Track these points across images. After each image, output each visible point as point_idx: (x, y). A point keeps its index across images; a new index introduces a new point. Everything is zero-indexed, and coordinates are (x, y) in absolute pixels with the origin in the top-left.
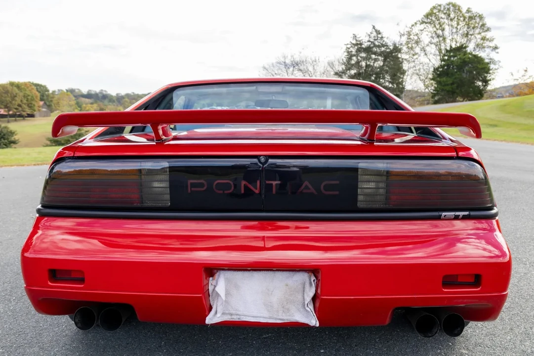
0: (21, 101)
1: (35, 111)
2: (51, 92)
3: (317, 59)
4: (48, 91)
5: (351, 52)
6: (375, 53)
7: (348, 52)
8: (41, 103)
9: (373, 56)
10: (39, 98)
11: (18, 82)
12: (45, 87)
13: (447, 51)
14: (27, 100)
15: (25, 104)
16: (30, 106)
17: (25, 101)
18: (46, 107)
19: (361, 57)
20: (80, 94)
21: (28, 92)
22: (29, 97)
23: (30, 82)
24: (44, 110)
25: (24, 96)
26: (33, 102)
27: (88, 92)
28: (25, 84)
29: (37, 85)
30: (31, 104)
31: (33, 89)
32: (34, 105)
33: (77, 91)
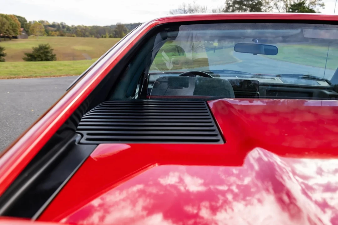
0: (9, 27)
1: (17, 34)
2: (28, 22)
3: (205, 8)
4: (26, 21)
5: (230, 3)
6: (245, 5)
7: (227, 4)
8: (22, 29)
9: (244, 7)
10: (20, 26)
11: (6, 15)
12: (24, 19)
13: (292, 6)
14: (12, 27)
15: (11, 29)
16: (14, 31)
17: (11, 28)
18: (25, 32)
19: (236, 8)
20: (48, 24)
21: (13, 22)
22: (14, 25)
23: (14, 15)
24: (24, 34)
25: (10, 24)
26: (16, 28)
27: (53, 23)
28: (11, 16)
29: (19, 17)
30: (15, 29)
31: (16, 19)
32: (17, 30)
33: (45, 22)
